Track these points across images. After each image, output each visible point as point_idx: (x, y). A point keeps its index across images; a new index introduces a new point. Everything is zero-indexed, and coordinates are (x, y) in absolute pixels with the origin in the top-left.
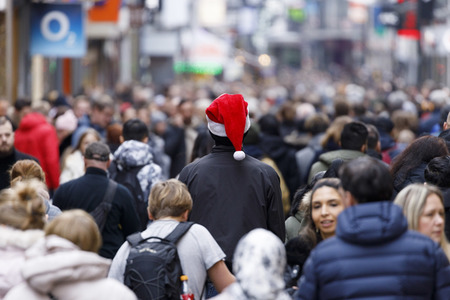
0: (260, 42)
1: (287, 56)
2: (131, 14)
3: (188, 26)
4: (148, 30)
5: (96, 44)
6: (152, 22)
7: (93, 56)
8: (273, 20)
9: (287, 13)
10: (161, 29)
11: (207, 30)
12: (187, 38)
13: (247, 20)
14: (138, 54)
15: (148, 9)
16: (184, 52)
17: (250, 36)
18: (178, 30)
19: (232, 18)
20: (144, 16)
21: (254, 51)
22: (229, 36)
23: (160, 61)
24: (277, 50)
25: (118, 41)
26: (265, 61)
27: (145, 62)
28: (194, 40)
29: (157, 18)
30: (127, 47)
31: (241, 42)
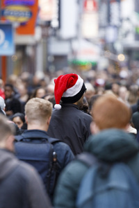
0: (118, 47)
1: (135, 55)
2: (42, 30)
3: (76, 38)
4: (53, 40)
5: (21, 48)
6: (55, 35)
7: (19, 55)
8: (126, 35)
9: (134, 30)
10: (60, 39)
11: (87, 40)
12: (76, 45)
13: (111, 34)
14: (47, 54)
15: (52, 28)
16: (73, 52)
17: (113, 44)
18: (70, 40)
19: (102, 33)
20: (50, 32)
21: (115, 52)
22: (100, 43)
23: (60, 59)
24: (129, 52)
25: (35, 46)
26: (122, 58)
27: (51, 59)
28: (80, 46)
29: (57, 33)
30: (40, 50)
31: (107, 46)
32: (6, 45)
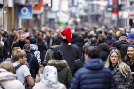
0: (77, 15)
1: (84, 19)
2: (44, 8)
3: (58, 11)
4: (48, 12)
5: (35, 16)
6: (49, 10)
7: (34, 19)
8: (80, 10)
9: (84, 8)
10: (51, 12)
11: (64, 12)
12: (58, 14)
13: (74, 10)
14: (46, 18)
15: (48, 7)
16: (57, 18)
17: (74, 14)
18: (56, 12)
19: (70, 9)
20: (47, 8)
21: (75, 18)
22: (69, 14)
23: (51, 20)
24: (81, 17)
25: (41, 15)
26: (78, 20)
27: (48, 20)
28: (60, 14)
29: (51, 9)
30: (43, 16)
31: (72, 15)
32: (29, 14)
